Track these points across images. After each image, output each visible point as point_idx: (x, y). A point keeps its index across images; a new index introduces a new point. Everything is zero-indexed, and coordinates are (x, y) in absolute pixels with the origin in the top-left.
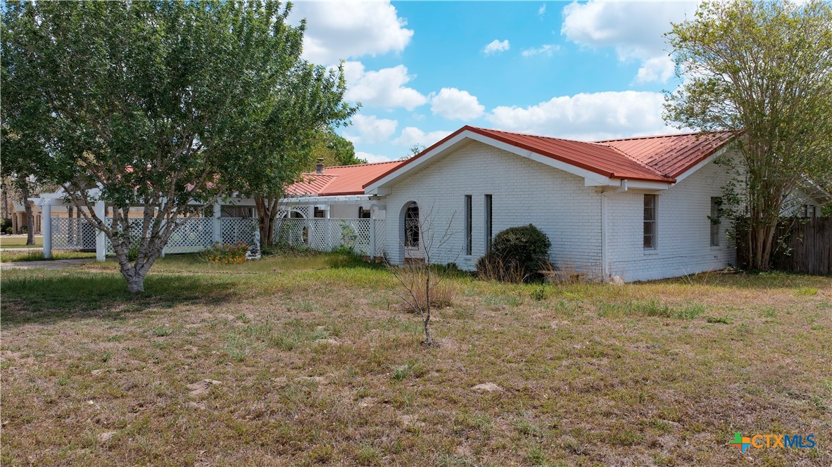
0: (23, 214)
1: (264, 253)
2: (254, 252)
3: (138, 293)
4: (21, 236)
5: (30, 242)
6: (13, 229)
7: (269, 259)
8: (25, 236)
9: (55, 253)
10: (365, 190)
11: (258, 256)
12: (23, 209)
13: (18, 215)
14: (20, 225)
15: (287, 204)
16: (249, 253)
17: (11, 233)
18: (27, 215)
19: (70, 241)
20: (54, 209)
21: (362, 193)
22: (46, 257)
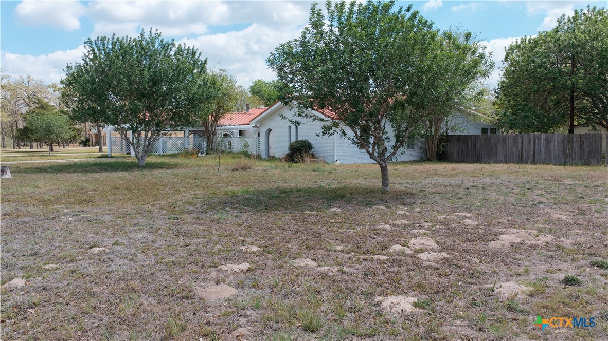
0: (96, 135)
1: (207, 153)
2: (202, 153)
3: (143, 166)
4: (95, 148)
5: (100, 150)
6: (90, 143)
7: (208, 156)
8: (98, 148)
9: (113, 154)
10: (251, 123)
11: (204, 155)
12: (96, 132)
13: (93, 135)
14: (94, 141)
15: (220, 130)
16: (200, 153)
17: (89, 146)
18: (98, 136)
19: (122, 150)
20: (112, 132)
21: (249, 124)
22: (109, 156)
